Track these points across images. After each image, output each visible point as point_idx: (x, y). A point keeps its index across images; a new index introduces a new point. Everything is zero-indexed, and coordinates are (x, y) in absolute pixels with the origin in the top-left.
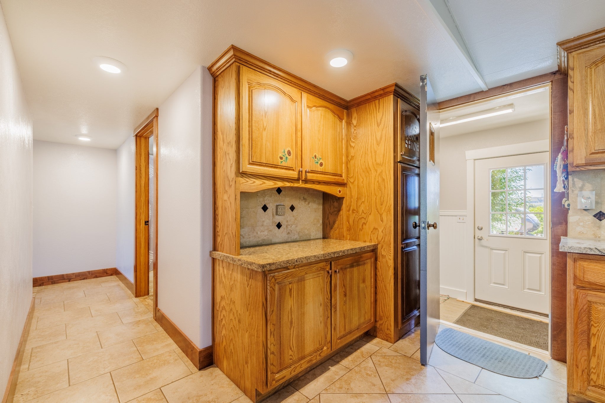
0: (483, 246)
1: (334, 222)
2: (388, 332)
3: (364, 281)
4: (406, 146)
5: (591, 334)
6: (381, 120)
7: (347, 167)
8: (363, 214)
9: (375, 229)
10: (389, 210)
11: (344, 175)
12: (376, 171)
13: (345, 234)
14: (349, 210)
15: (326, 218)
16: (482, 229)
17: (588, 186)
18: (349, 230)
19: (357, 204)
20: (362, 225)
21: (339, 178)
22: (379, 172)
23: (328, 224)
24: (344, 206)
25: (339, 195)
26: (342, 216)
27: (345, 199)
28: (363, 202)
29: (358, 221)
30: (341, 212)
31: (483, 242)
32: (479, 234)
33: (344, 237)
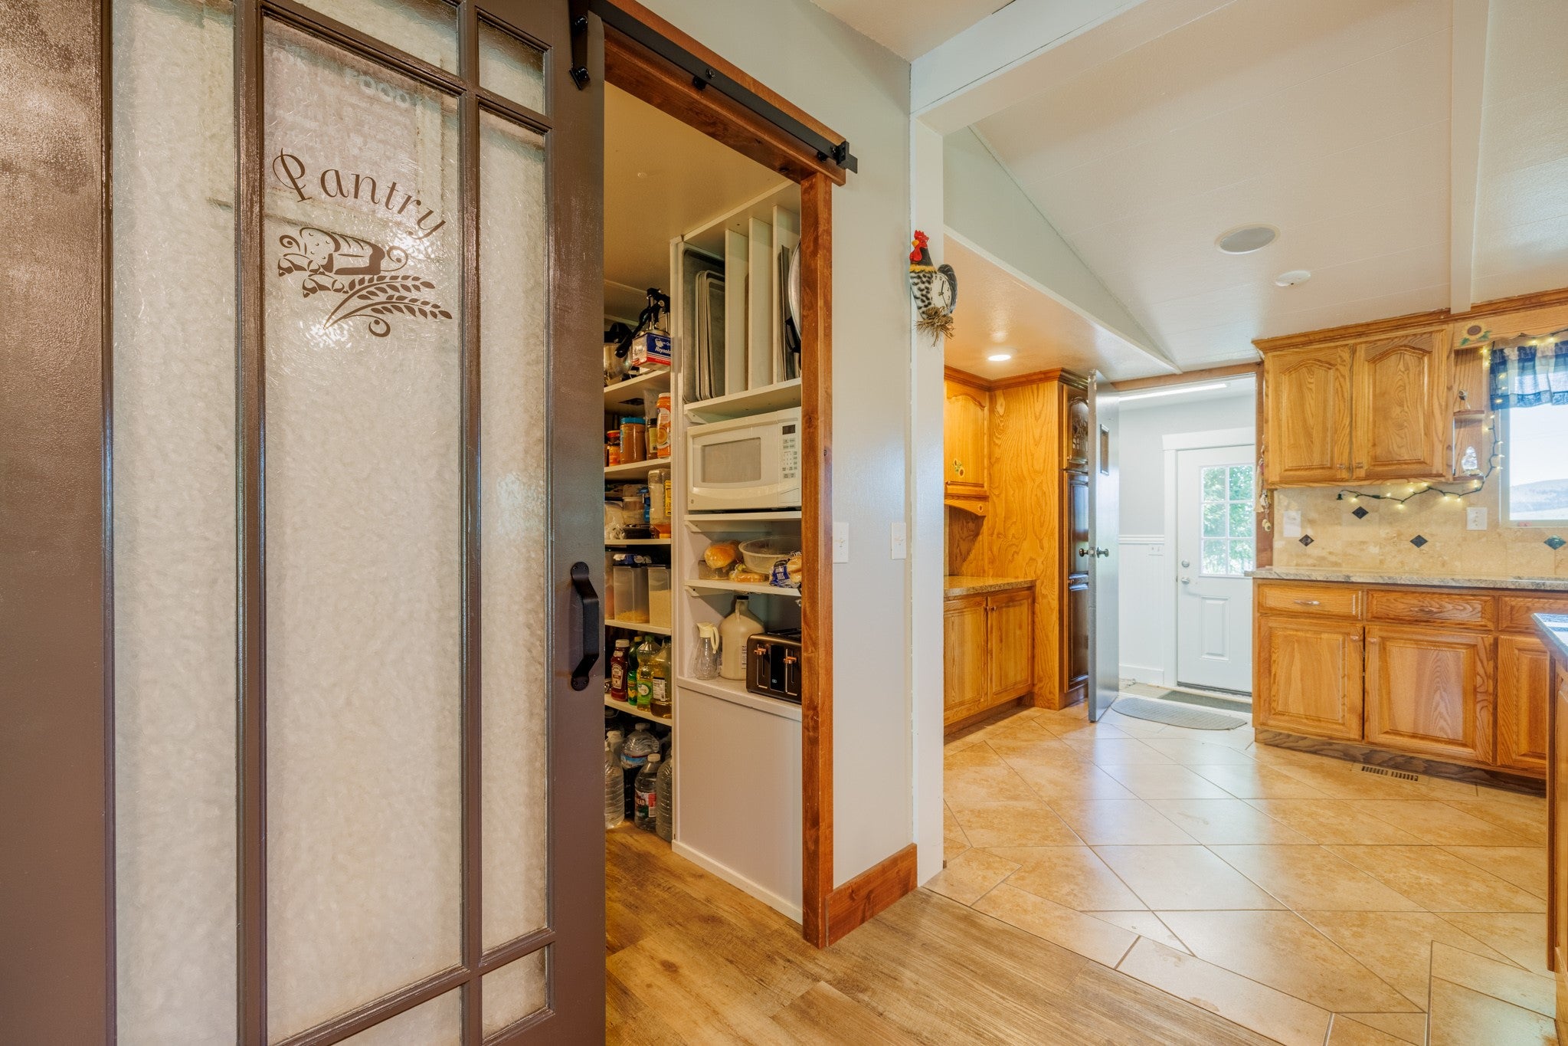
0: (1190, 594)
1: (969, 552)
2: (1050, 697)
3: (1020, 627)
4: (1074, 446)
5: (1272, 662)
6: (1040, 413)
7: (990, 474)
8: (1014, 540)
9: (1032, 559)
10: (1053, 534)
11: (986, 485)
12: (1034, 480)
13: (986, 568)
14: (993, 534)
15: (956, 545)
16: (1188, 565)
17: (1294, 505)
18: (992, 561)
19: (1004, 525)
20: (1013, 555)
21: (980, 489)
22: (1037, 483)
23: (958, 555)
24: (985, 528)
25: (979, 513)
26: (981, 543)
27: (986, 519)
28: (1015, 523)
29: (1006, 550)
30: (980, 538)
31: (1191, 587)
32: (1184, 574)
33: (984, 571)
